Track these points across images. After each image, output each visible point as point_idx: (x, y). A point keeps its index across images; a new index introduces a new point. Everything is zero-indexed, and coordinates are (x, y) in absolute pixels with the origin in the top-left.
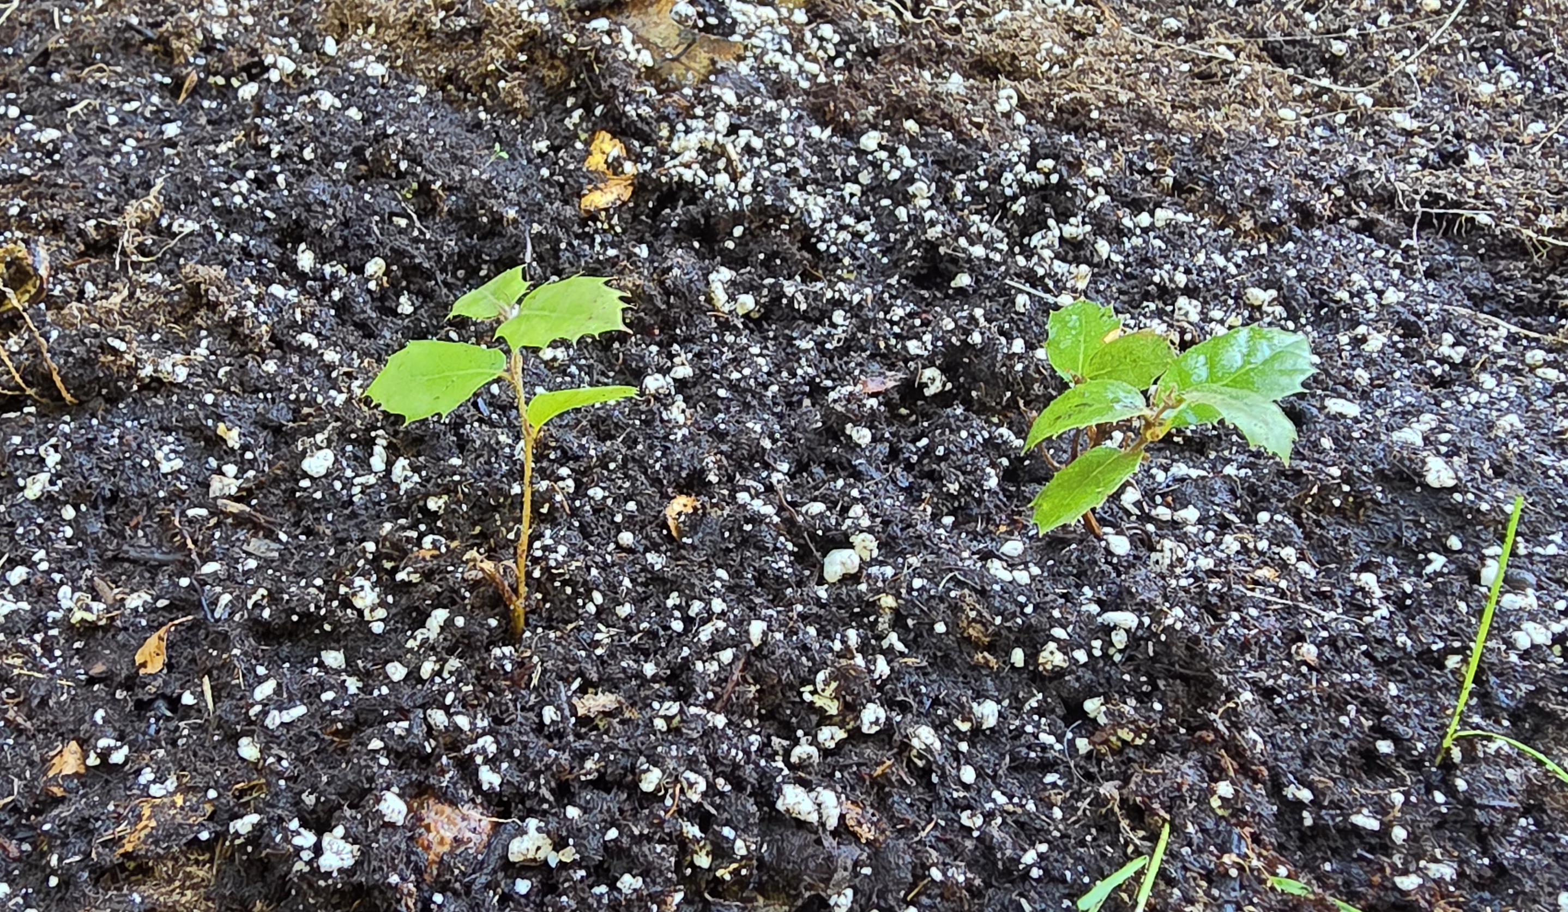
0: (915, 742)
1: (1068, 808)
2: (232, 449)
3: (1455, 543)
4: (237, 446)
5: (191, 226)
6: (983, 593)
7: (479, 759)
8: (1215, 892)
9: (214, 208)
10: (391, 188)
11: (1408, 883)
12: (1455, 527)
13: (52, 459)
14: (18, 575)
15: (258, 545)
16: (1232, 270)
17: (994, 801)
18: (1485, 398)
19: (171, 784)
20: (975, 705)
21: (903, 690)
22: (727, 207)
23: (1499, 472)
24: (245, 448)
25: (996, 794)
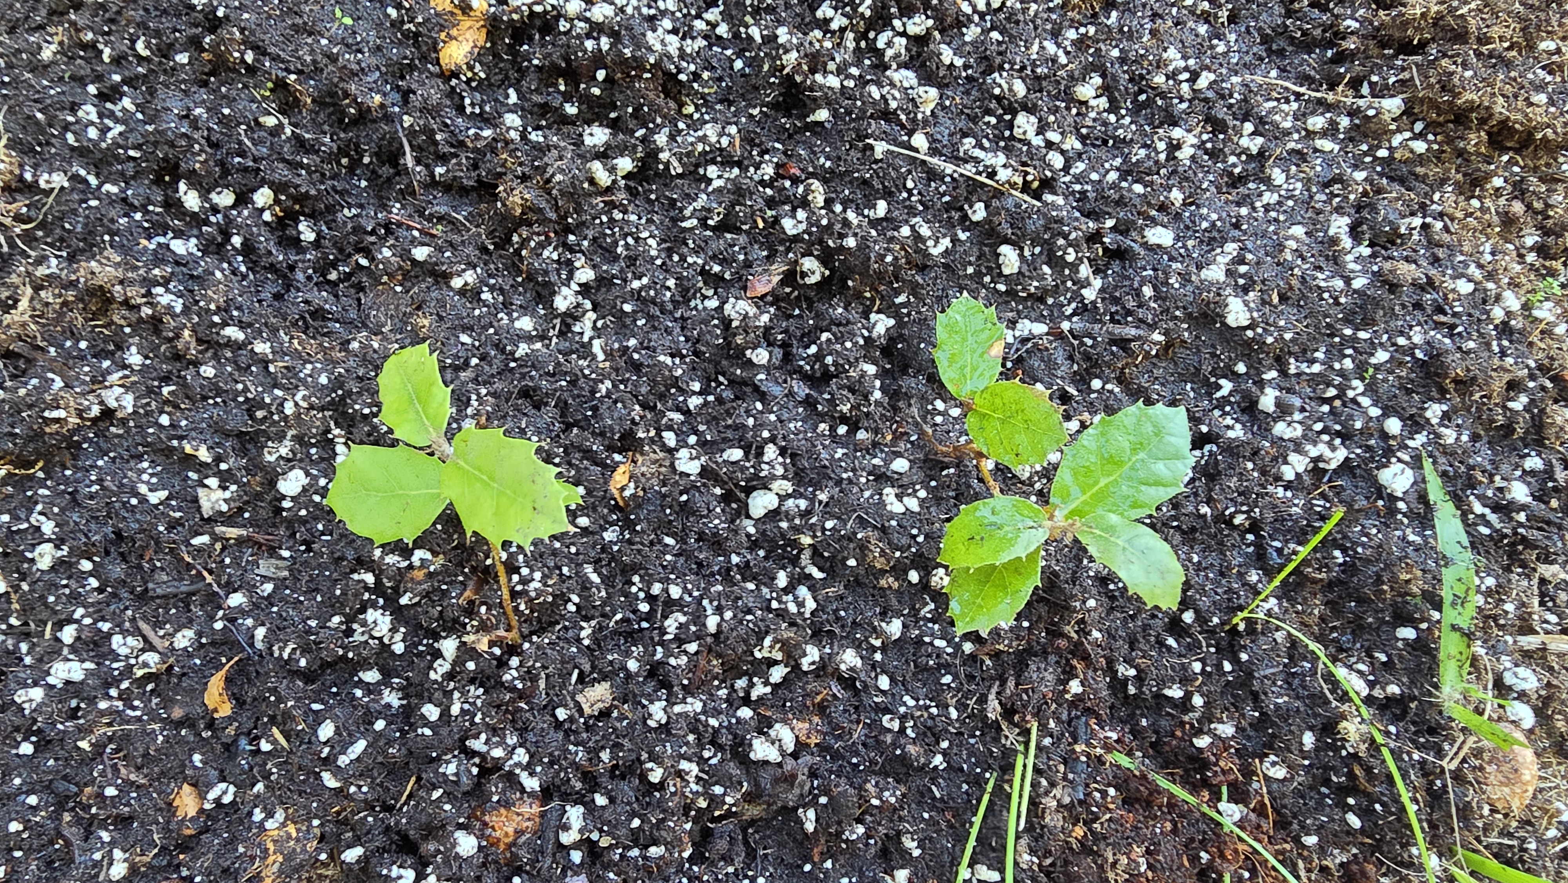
0: (843, 667)
1: (961, 706)
2: (208, 464)
3: (1241, 368)
4: (209, 460)
5: (59, 180)
6: (884, 530)
7: (517, 771)
8: (1071, 776)
9: (73, 149)
10: (246, 86)
11: (1202, 742)
12: (1243, 355)
13: (48, 528)
14: (68, 634)
15: (266, 567)
16: (1063, 60)
17: (905, 704)
18: (1275, 197)
19: (280, 815)
20: (883, 624)
21: (828, 621)
22: (585, 51)
23: (1283, 298)
24: (218, 459)
25: (906, 698)
